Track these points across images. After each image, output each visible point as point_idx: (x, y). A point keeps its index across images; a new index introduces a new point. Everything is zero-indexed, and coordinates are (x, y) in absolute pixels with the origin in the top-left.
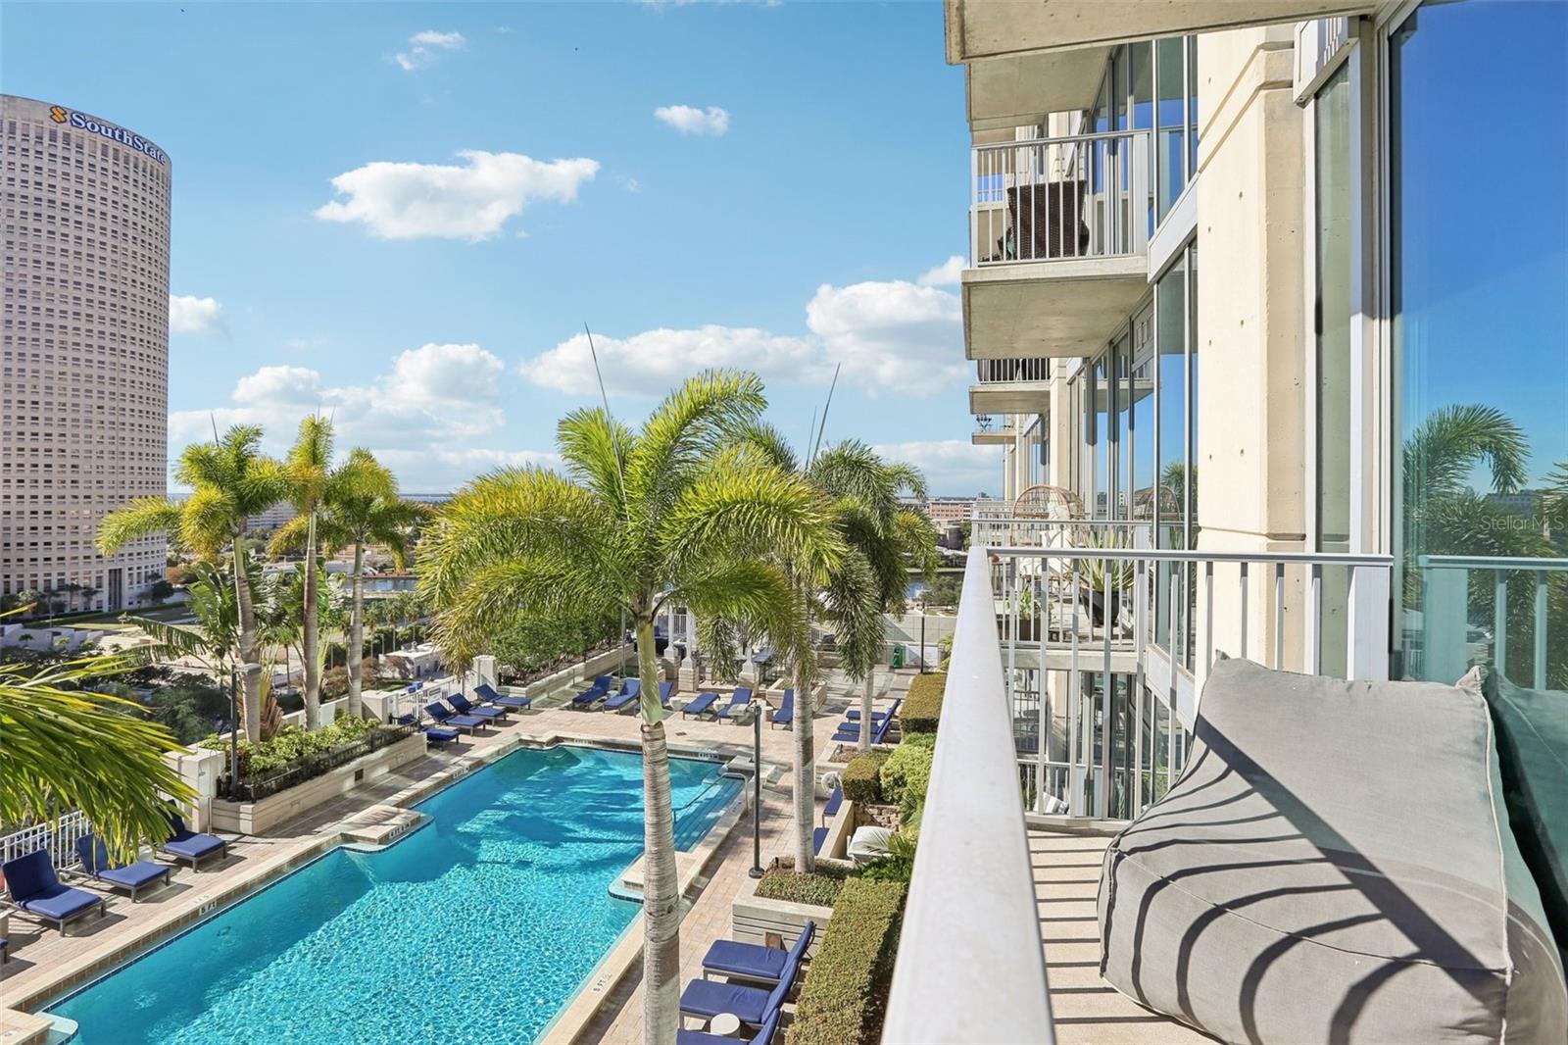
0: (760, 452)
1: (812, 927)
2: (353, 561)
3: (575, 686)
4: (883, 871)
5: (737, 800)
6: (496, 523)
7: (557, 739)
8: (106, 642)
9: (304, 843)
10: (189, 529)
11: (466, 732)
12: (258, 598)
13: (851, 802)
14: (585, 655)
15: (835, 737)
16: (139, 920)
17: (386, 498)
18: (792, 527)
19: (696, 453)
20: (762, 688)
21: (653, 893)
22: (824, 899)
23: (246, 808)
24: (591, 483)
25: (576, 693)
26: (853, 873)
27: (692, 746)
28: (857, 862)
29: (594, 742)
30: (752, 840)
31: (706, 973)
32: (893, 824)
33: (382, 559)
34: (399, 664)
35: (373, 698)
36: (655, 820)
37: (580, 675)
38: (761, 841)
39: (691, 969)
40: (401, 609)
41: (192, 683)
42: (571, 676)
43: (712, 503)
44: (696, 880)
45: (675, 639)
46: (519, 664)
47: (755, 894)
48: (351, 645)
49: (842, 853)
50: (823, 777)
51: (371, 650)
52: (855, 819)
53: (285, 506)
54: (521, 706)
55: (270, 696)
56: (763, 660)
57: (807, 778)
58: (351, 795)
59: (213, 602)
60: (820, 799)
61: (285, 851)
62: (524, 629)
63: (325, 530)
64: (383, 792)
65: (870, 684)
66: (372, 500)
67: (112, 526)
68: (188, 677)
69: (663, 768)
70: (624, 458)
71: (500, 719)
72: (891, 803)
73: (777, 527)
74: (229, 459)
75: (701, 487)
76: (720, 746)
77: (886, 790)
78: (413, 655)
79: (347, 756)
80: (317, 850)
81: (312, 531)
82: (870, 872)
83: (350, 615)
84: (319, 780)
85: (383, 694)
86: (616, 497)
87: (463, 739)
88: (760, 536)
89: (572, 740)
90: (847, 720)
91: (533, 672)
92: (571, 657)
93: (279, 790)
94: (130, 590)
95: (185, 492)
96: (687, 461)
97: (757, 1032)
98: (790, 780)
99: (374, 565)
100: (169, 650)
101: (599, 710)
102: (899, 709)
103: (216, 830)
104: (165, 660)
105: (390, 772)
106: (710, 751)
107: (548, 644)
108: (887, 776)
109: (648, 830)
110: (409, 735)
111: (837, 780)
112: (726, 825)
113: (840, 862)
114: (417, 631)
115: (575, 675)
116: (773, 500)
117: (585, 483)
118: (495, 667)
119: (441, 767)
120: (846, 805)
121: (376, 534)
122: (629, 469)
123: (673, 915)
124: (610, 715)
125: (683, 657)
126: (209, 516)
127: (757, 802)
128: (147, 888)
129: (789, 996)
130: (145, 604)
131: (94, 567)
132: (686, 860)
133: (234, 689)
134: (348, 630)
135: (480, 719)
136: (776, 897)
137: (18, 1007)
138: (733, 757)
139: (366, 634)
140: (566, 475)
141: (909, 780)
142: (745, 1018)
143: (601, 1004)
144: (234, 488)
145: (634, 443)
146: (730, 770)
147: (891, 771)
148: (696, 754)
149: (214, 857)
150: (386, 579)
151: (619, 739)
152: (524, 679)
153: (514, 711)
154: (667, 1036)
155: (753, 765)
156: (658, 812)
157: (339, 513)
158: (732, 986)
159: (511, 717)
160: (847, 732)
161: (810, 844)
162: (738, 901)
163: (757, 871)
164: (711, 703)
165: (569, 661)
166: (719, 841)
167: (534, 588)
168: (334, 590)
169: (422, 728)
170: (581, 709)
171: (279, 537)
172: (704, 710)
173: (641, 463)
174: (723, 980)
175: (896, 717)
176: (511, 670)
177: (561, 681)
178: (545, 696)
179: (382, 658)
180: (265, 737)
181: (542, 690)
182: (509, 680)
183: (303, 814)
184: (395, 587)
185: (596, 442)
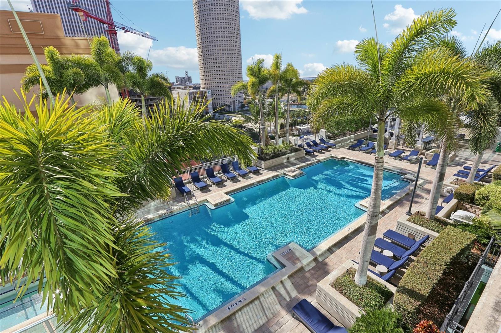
0: (447, 51)
1: (428, 237)
2: (287, 99)
3: (350, 142)
4: (468, 228)
5: (405, 189)
6: (332, 84)
7: (343, 158)
8: (233, 119)
9: (275, 173)
10: (250, 90)
11: (316, 152)
12: (264, 109)
13: (457, 200)
14: (355, 132)
15: (455, 175)
16: (243, 183)
17: (296, 79)
18: (460, 84)
19: (415, 53)
20: (424, 152)
21: (371, 210)
22: (436, 230)
23: (263, 162)
24: (367, 69)
25: (351, 144)
26: (451, 225)
27: (391, 168)
28: (454, 222)
29: (355, 161)
30: (409, 203)
31: (384, 237)
32: (477, 213)
33: (294, 98)
34: (298, 130)
35: (291, 138)
36: (375, 188)
37: (353, 139)
38: (413, 204)
39: (379, 235)
40: (299, 114)
41: (250, 130)
42: (350, 139)
43: (419, 74)
44: (385, 210)
45: (390, 130)
46: (333, 133)
47: (407, 220)
48: (287, 123)
49: (448, 216)
50: (446, 189)
51: (292, 125)
52: (457, 207)
53: (270, 82)
54: (333, 146)
55: (267, 135)
56: (426, 141)
57: (439, 187)
58: (286, 164)
59: (255, 109)
60: (442, 196)
61: (271, 174)
62: (336, 122)
63: (280, 89)
64: (293, 164)
65: (480, 157)
66: (292, 80)
67: (233, 90)
68: (249, 129)
69: (381, 172)
70: (381, 58)
71: (326, 149)
72: (478, 205)
73: (452, 84)
74: (257, 68)
75: (415, 68)
76: (402, 169)
77: (477, 200)
78: (302, 128)
79: (284, 154)
80: (277, 176)
81: (277, 90)
82: (460, 227)
83: (286, 115)
84: (279, 158)
85: (294, 138)
86: (377, 74)
87: (315, 153)
88: (441, 89)
89: (348, 159)
90: (463, 169)
91: (337, 136)
92: (350, 132)
93: (270, 159)
94: (237, 106)
95: (247, 79)
96: (409, 57)
97: (399, 260)
98: (431, 187)
99: (292, 100)
100: (245, 121)
101: (358, 151)
102: (493, 170)
103: (257, 166)
104: (245, 124)
105: (295, 159)
106: (397, 170)
107: (343, 128)
108: (479, 194)
109: (373, 191)
110: (301, 150)
111: (452, 191)
112: (399, 196)
113: (446, 219)
114: (303, 120)
115: (351, 138)
116: (452, 71)
117: (365, 69)
118: (326, 133)
119: (309, 160)
120: (454, 201)
121: (293, 90)
122: (383, 62)
123: (377, 218)
124: (362, 153)
125: (392, 137)
126: (253, 86)
127: (414, 191)
128: (245, 176)
129: (414, 254)
130: (240, 110)
131: (230, 100)
132: (382, 203)
133: (260, 132)
134: (285, 119)
135: (320, 148)
136: (415, 223)
137: (225, 193)
138: (406, 174)
139: (290, 121)
140: (358, 67)
141: (492, 198)
142: (395, 254)
143: (349, 234)
144: (258, 78)
145: (386, 51)
146: (404, 178)
147: (482, 193)
148: (392, 170)
149: (257, 172)
150: (295, 105)
151: (364, 161)
152: (334, 138)
153: (330, 147)
154: (369, 249)
155: (415, 179)
156: (377, 186)
157: (283, 84)
158: (392, 244)
159: (329, 149)
160: (463, 174)
161: (434, 211)
162: (400, 220)
163: (409, 213)
164: (401, 154)
165: (350, 134)
166: (396, 200)
167: (342, 107)
168: (282, 107)
169: (304, 149)
170: (352, 150)
171: (268, 92)
172: (398, 156)
173: (388, 59)
174: (390, 241)
175: (491, 172)
176: (331, 135)
177: (346, 140)
178: (340, 144)
179: (293, 128)
180: (266, 145)
181: (340, 142)
182: (329, 138)
183: (275, 166)
184: (297, 107)
185: (370, 52)
